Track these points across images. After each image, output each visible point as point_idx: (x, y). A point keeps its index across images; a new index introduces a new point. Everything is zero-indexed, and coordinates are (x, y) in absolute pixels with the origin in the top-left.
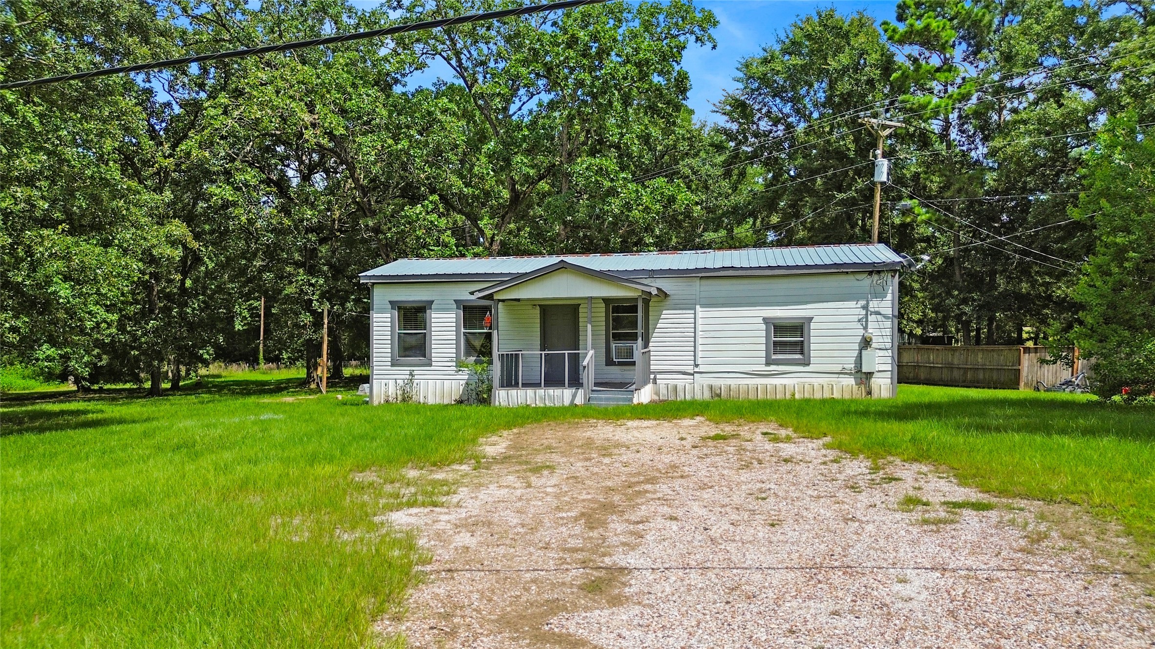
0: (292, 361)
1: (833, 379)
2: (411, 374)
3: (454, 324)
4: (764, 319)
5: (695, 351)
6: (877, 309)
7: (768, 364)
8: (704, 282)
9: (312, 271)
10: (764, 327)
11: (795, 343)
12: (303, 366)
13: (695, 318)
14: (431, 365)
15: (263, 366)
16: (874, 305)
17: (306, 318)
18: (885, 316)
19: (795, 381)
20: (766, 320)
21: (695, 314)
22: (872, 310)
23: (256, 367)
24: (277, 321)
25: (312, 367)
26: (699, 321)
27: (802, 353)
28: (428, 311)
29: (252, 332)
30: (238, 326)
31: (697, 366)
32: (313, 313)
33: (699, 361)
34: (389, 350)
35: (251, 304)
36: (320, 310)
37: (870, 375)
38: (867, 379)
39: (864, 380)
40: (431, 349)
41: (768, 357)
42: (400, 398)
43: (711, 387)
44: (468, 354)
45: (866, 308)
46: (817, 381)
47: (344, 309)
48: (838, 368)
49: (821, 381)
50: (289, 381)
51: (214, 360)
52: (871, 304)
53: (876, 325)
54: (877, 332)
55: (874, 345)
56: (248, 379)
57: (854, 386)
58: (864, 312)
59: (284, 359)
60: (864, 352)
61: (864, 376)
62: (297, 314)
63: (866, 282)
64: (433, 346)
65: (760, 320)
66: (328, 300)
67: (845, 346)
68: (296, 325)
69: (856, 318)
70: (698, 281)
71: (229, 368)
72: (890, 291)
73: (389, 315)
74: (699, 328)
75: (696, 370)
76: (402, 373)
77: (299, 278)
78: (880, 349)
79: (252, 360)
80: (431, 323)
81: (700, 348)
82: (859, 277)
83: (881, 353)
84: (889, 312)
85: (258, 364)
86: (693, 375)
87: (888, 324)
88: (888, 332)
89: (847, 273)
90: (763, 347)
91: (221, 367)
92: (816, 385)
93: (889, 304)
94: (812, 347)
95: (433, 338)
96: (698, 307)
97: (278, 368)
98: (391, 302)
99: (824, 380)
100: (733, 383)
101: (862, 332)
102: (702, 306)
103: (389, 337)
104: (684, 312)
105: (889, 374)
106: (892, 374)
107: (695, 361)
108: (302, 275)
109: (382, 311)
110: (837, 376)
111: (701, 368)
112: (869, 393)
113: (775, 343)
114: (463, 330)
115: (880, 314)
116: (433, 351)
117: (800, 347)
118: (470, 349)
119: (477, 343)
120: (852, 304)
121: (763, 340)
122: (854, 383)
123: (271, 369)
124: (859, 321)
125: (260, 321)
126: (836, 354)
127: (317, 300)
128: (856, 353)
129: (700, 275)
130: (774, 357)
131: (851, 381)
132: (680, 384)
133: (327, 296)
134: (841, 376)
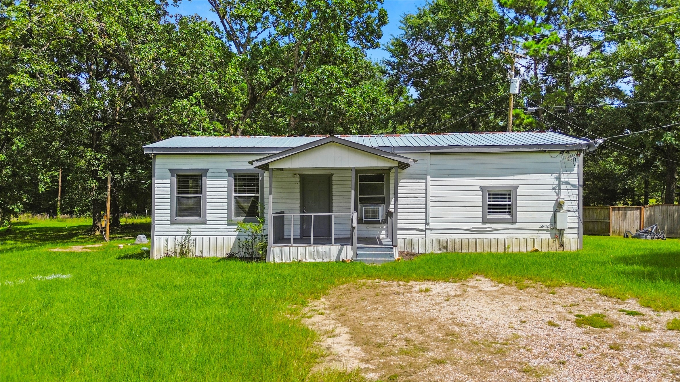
0: (82, 213)
1: (534, 235)
2: (188, 231)
3: (226, 189)
4: (481, 187)
5: (426, 212)
6: (566, 180)
7: (484, 222)
8: (434, 157)
9: (98, 149)
10: (480, 193)
11: (504, 207)
12: (89, 216)
13: (426, 186)
14: (205, 224)
15: (60, 216)
16: (564, 176)
17: (93, 184)
18: (573, 185)
19: (505, 236)
20: (482, 188)
21: (426, 182)
22: (563, 180)
23: (55, 217)
24: (71, 185)
25: (97, 218)
26: (430, 188)
27: (510, 214)
28: (203, 178)
29: (52, 193)
30: (41, 189)
31: (427, 224)
32: (99, 179)
33: (430, 220)
34: (169, 211)
35: (52, 174)
36: (104, 178)
37: (561, 231)
38: (560, 234)
39: (557, 235)
40: (206, 210)
41: (483, 217)
42: (178, 252)
43: (439, 241)
44: (238, 214)
45: (558, 179)
46: (523, 236)
47: (122, 177)
48: (538, 226)
49: (525, 236)
50: (79, 228)
51: (24, 212)
52: (562, 177)
53: (566, 192)
54: (567, 198)
55: (565, 208)
56: (48, 226)
57: (550, 240)
58: (557, 182)
59: (75, 211)
60: (558, 214)
61: (557, 232)
62: (86, 180)
63: (558, 159)
64: (208, 208)
65: (478, 188)
66: (110, 170)
67: (543, 209)
68: (85, 189)
69: (551, 187)
70: (429, 156)
71: (35, 217)
72: (576, 166)
73: (169, 182)
74: (430, 194)
75: (428, 227)
76: (181, 230)
77: (88, 154)
78: (569, 211)
79: (52, 212)
80: (206, 188)
81: (430, 210)
82: (553, 155)
83: (570, 214)
84: (575, 182)
85: (56, 215)
86: (424, 231)
87: (575, 192)
88: (575, 198)
89: (545, 151)
90: (480, 209)
91: (29, 216)
92: (521, 239)
93: (576, 176)
94: (518, 209)
95: (208, 200)
96: (429, 177)
97: (71, 217)
98: (171, 171)
99: (527, 235)
100: (457, 237)
101: (556, 197)
102: (433, 176)
103: (169, 200)
104: (417, 180)
105: (576, 231)
106: (578, 230)
107: (426, 220)
108: (89, 152)
109: (163, 178)
110: (537, 232)
111: (432, 226)
112: (562, 245)
113: (489, 206)
114: (234, 194)
115: (569, 184)
116: (207, 211)
117: (509, 210)
118: (240, 210)
119: (246, 205)
120: (548, 176)
121: (480, 204)
122: (550, 237)
123: (66, 218)
124: (553, 189)
125: (58, 185)
126: (536, 214)
127: (102, 170)
128: (551, 214)
129: (432, 151)
130: (488, 217)
131: (547, 236)
132: (415, 238)
133: (110, 167)
134: (540, 232)
